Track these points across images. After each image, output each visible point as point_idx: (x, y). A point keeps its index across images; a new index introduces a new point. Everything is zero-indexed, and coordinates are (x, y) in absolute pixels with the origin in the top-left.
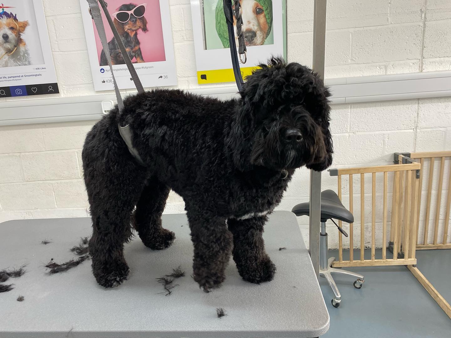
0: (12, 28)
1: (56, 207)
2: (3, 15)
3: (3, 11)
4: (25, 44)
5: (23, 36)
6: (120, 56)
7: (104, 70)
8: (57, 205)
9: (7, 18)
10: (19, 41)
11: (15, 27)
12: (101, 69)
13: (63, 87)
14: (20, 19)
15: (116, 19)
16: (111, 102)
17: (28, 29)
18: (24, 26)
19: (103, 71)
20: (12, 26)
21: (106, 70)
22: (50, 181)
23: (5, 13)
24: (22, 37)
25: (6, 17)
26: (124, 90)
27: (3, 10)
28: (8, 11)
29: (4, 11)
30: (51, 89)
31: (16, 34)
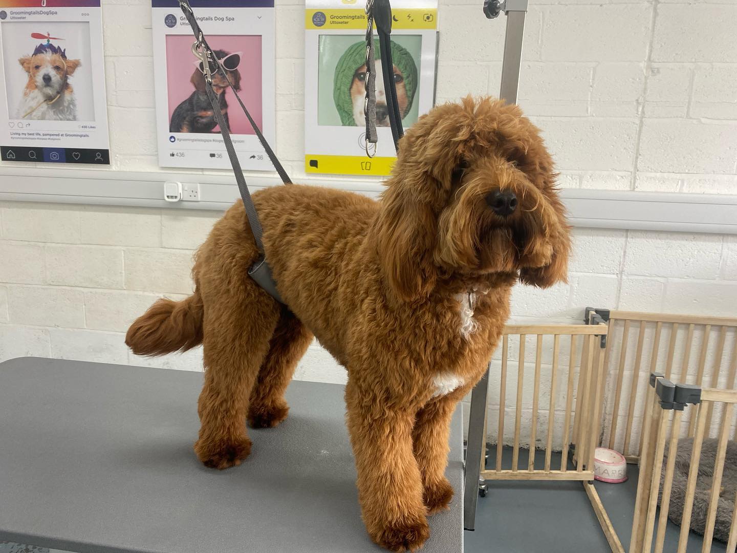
0: (57, 68)
1: (85, 327)
2: (48, 48)
3: (48, 43)
4: (72, 92)
5: (71, 80)
6: (199, 121)
7: (174, 138)
8: (86, 324)
9: (53, 53)
10: (65, 86)
11: (61, 67)
12: (171, 137)
13: (116, 156)
14: (70, 56)
15: (199, 70)
16: (178, 185)
17: (78, 72)
18: (75, 65)
19: (173, 140)
20: (57, 64)
21: (178, 139)
22: (82, 289)
23: (51, 47)
24: (69, 81)
25: (51, 52)
26: (201, 170)
27: (48, 41)
28: (55, 44)
29: (50, 43)
30: (99, 158)
31: (61, 76)
